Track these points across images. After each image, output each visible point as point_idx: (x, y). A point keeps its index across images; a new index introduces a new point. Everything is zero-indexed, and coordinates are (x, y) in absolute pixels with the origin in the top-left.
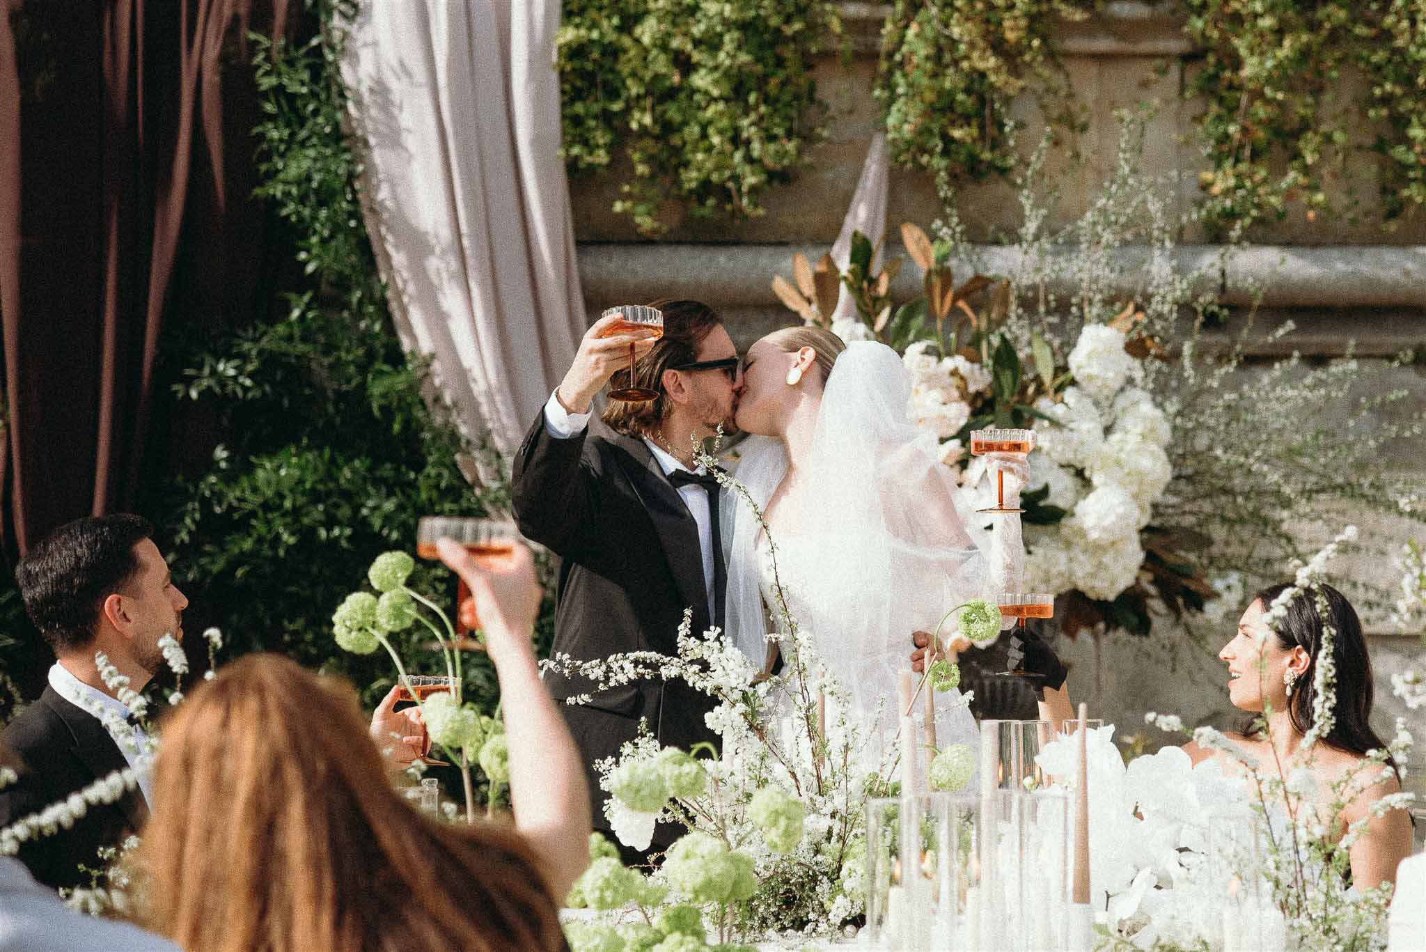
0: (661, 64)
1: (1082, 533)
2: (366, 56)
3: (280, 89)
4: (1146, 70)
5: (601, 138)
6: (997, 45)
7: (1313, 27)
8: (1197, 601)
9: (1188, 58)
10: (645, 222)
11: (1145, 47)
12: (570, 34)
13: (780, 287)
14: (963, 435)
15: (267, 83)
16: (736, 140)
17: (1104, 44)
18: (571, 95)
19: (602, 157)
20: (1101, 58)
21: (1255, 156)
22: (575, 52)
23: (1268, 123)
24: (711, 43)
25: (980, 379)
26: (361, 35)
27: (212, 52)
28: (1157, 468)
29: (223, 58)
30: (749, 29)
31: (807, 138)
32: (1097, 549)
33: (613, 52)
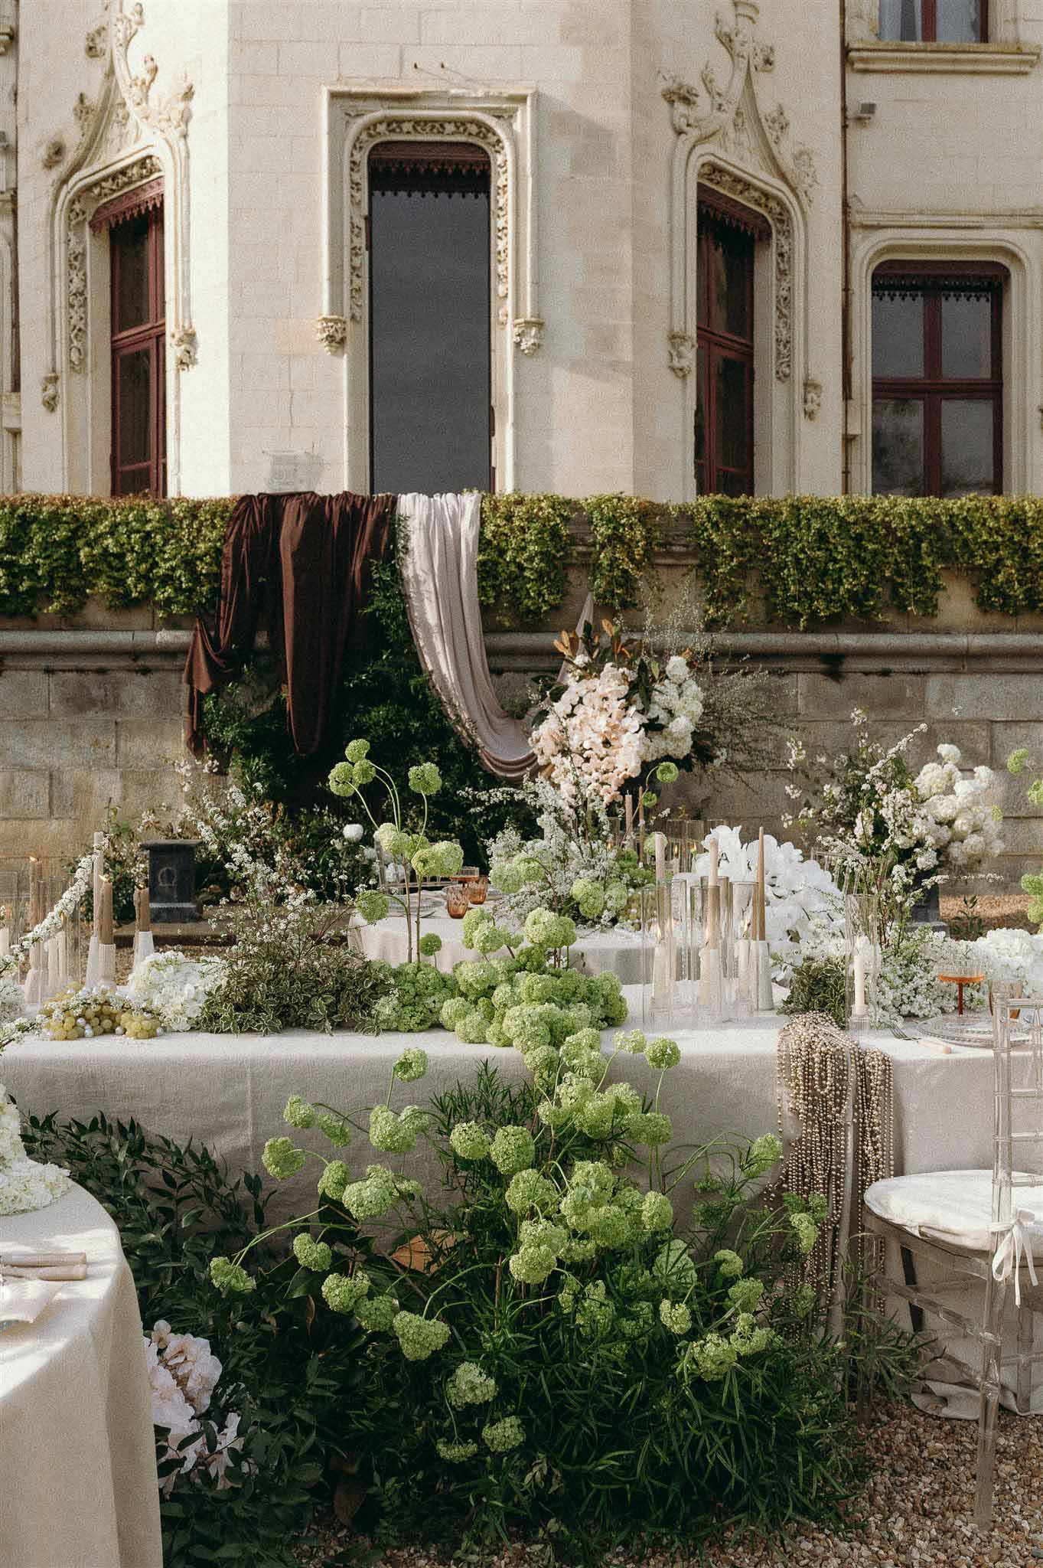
0: (513, 568)
1: (671, 734)
2: (411, 567)
3: (380, 578)
4: (685, 570)
5: (492, 593)
6: (632, 560)
7: (743, 555)
8: (711, 758)
9: (700, 566)
10: (507, 624)
11: (684, 562)
12: (481, 557)
13: (556, 643)
14: (627, 697)
15: (376, 576)
16: (540, 594)
17: (670, 561)
18: (481, 579)
19: (492, 601)
20: (669, 566)
21: (724, 600)
22: (482, 564)
23: (728, 589)
24: (530, 559)
25: (633, 676)
26: (409, 560)
27: (358, 566)
28: (698, 709)
29: (362, 569)
30: (544, 555)
31: (565, 594)
32: (677, 739)
33: (496, 563)
